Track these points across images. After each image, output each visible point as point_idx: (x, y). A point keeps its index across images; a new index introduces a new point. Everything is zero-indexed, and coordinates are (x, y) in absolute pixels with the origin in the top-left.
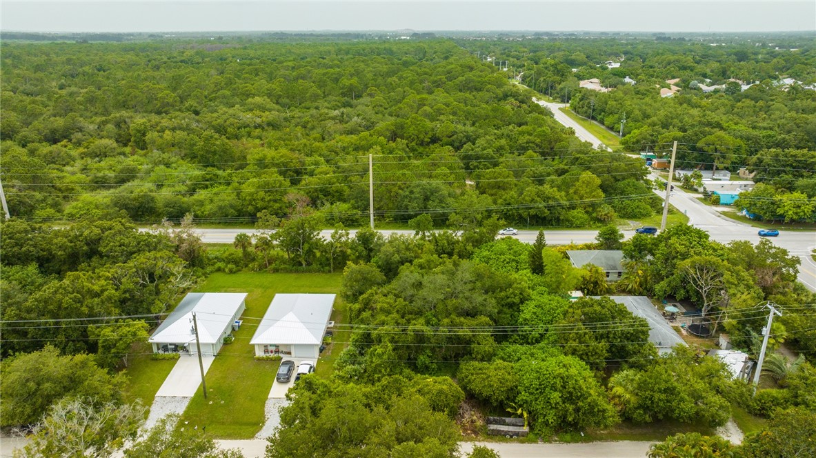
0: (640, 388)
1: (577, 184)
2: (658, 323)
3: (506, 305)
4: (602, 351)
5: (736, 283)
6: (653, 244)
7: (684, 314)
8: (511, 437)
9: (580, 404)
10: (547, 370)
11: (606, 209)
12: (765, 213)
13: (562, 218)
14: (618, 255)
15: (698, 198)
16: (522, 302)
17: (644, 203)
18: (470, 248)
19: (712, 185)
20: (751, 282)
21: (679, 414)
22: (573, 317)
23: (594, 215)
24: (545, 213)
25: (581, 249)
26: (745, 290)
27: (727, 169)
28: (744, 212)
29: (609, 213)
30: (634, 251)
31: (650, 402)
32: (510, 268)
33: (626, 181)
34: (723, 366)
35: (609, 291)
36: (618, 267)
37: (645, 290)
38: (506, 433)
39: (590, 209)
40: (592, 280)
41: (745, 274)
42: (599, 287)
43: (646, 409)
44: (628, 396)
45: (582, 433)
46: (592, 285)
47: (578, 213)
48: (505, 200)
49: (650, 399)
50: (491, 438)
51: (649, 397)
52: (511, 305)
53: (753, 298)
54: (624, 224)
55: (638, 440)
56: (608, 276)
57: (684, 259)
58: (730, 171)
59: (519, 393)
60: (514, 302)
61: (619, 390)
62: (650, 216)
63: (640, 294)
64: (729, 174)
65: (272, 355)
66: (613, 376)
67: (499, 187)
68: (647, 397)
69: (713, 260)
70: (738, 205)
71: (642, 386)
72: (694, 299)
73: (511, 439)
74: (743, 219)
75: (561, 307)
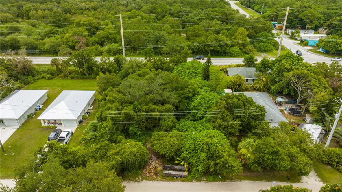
0: (256, 150)
1: (236, 34)
2: (271, 108)
3: (184, 97)
4: (236, 125)
5: (318, 85)
6: (272, 64)
7: (287, 102)
8: (177, 178)
9: (218, 161)
10: (200, 139)
11: (250, 47)
12: (332, 50)
13: (227, 51)
14: (253, 70)
15: (297, 43)
16: (194, 96)
17: (270, 44)
18: (172, 65)
19: (305, 36)
20: (327, 85)
21: (280, 168)
22: (221, 105)
23: (244, 50)
24: (218, 49)
25: (235, 67)
26: (323, 90)
27: (312, 29)
28: (321, 50)
29: (251, 49)
30: (262, 67)
31: (262, 160)
32: (191, 76)
33: (261, 33)
34: (309, 136)
35: (247, 90)
36: (253, 77)
37: (266, 89)
38: (174, 176)
39: (242, 47)
40: (237, 83)
41: (323, 80)
42: (241, 87)
43: (259, 164)
44: (249, 155)
45: (220, 176)
46: (237, 86)
47: (235, 49)
48: (198, 42)
49: (262, 158)
50: (165, 179)
51: (262, 157)
52: (188, 98)
53: (328, 95)
54: (259, 55)
55: (254, 180)
56: (247, 81)
57: (288, 72)
58: (314, 30)
59: (182, 152)
60: (189, 96)
61: (243, 151)
62: (273, 51)
63: (264, 91)
64: (313, 31)
65: (51, 125)
66: (242, 142)
67: (196, 36)
68: (260, 157)
69: (305, 72)
70: (318, 46)
71: (258, 149)
72: (293, 94)
73: (177, 179)
74: (320, 53)
75: (215, 99)
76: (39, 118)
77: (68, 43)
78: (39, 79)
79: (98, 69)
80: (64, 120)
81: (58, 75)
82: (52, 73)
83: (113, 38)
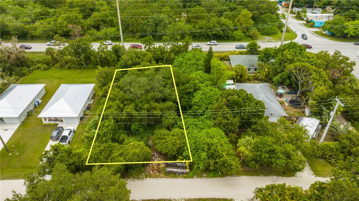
0: (254, 148)
1: (240, 16)
2: (272, 102)
3: (186, 93)
4: (236, 122)
5: (318, 79)
6: (275, 53)
7: (288, 93)
8: (179, 174)
9: (218, 160)
11: (254, 31)
12: (338, 33)
13: (229, 35)
14: (255, 58)
15: (303, 24)
16: (195, 90)
17: (274, 27)
18: (172, 55)
19: (312, 16)
20: (327, 78)
21: (276, 166)
23: (247, 33)
24: (220, 33)
25: (237, 54)
26: (323, 83)
27: (320, 7)
28: (326, 32)
29: (255, 33)
30: (264, 57)
31: (259, 158)
33: (266, 15)
35: (249, 80)
36: (255, 66)
37: (268, 79)
38: (176, 173)
39: (245, 31)
40: (239, 74)
41: (324, 73)
42: (243, 78)
43: (257, 161)
44: (247, 152)
45: (220, 172)
46: (239, 77)
47: (238, 33)
48: (200, 26)
49: (260, 157)
50: (168, 176)
51: (259, 155)
52: (189, 93)
53: (327, 89)
54: (263, 39)
56: (249, 70)
57: (290, 63)
58: (322, 8)
59: (184, 150)
61: (242, 149)
62: (277, 34)
63: (266, 81)
64: (321, 10)
66: (241, 139)
67: (198, 18)
70: (324, 28)
71: (256, 148)
72: (294, 86)
73: (179, 176)
74: (325, 35)
75: (216, 95)
76: (40, 116)
77: (62, 28)
78: (34, 69)
79: (95, 58)
80: (65, 118)
81: (54, 65)
82: (48, 64)
83: (110, 21)
